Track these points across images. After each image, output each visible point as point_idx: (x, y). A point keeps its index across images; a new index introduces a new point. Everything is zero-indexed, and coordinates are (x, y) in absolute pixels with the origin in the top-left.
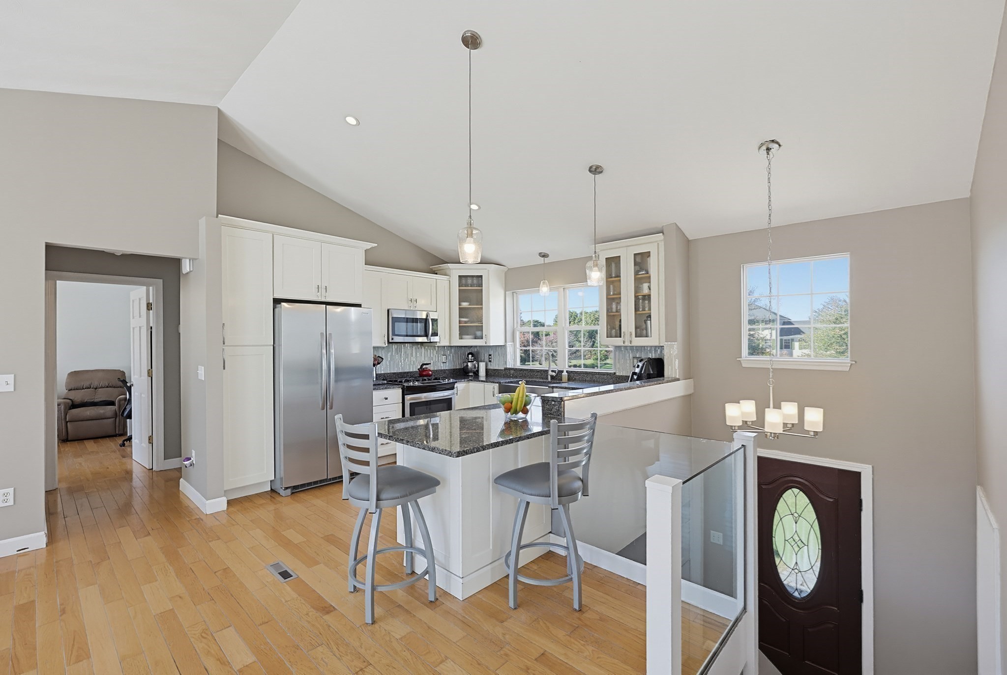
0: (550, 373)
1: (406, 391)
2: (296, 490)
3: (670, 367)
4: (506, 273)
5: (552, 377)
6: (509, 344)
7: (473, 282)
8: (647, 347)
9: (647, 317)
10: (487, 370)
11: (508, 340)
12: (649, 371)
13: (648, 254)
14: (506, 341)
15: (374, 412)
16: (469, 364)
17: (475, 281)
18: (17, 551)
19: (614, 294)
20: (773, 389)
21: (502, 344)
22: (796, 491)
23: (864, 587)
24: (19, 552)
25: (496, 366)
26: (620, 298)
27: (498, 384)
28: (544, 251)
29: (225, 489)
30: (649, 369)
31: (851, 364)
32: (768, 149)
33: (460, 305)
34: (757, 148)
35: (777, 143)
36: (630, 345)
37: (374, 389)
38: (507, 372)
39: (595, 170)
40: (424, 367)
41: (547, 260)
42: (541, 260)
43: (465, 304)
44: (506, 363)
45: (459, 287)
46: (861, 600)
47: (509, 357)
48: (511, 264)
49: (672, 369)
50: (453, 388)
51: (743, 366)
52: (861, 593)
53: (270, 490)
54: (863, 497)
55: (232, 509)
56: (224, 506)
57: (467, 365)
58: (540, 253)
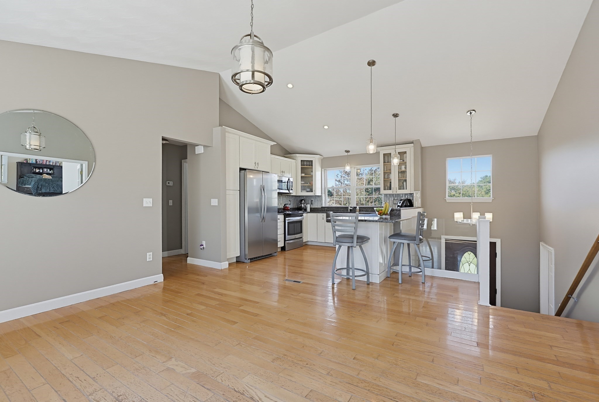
0: (350, 208)
1: (286, 216)
2: (252, 260)
3: (416, 202)
4: (322, 160)
5: (350, 210)
6: (323, 195)
7: (307, 164)
8: (401, 194)
9: (404, 181)
10: (311, 209)
11: (323, 193)
12: (408, 204)
13: (405, 153)
14: (322, 194)
15: (278, 225)
16: (302, 205)
17: (308, 163)
18: (154, 282)
19: (386, 171)
20: (472, 206)
21: (320, 195)
22: (469, 252)
23: (497, 288)
24: (154, 283)
25: (315, 206)
26: (391, 172)
27: (326, 214)
28: (347, 149)
29: (227, 258)
30: (407, 203)
31: (493, 199)
32: (471, 113)
33: (301, 175)
34: (466, 112)
35: (475, 111)
36: (396, 193)
37: (278, 214)
38: (323, 209)
39: (396, 116)
40: (286, 205)
41: (349, 154)
42: (346, 154)
43: (303, 175)
44: (322, 205)
45: (301, 166)
46: (496, 293)
47: (323, 202)
48: (325, 156)
49: (417, 203)
50: (302, 216)
51: (447, 201)
52: (496, 290)
53: (236, 261)
54: (497, 252)
55: (230, 268)
56: (227, 266)
57: (302, 206)
58: (346, 151)
